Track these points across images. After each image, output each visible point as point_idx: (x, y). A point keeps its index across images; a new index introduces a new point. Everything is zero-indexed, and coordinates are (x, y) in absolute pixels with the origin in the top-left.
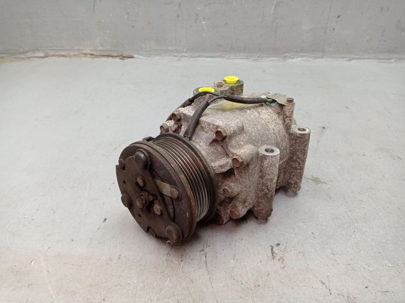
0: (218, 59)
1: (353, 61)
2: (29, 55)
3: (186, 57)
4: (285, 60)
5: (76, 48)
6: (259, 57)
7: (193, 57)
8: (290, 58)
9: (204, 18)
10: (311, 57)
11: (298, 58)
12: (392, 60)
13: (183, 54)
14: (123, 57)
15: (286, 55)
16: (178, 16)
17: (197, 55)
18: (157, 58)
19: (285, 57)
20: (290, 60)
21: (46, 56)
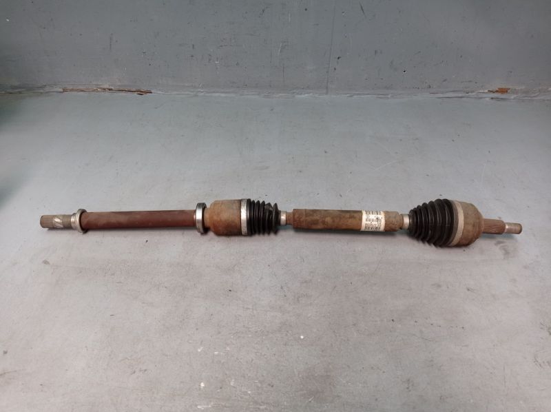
0: (233, 95)
1: (355, 96)
2: (47, 89)
3: (202, 92)
4: (294, 96)
5: (94, 83)
6: (269, 93)
7: (209, 93)
8: (298, 94)
9: (217, 59)
10: (317, 93)
11: (305, 94)
12: (389, 96)
13: (199, 90)
14: (141, 93)
15: (295, 91)
16: (192, 56)
17: (213, 90)
18: (175, 93)
19: (294, 93)
20: (299, 96)
21: (65, 90)
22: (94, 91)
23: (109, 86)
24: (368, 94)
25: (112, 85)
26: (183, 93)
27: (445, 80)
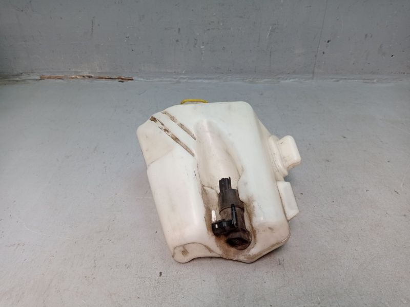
4: (279, 82)
5: (74, 70)
6: (254, 78)
8: (283, 79)
9: (203, 43)
10: (302, 78)
11: (291, 79)
13: (182, 76)
14: (122, 80)
16: (177, 41)
17: (196, 77)
18: (157, 79)
19: (279, 78)
20: (282, 82)
21: (42, 78)
22: (72, 78)
23: (89, 73)
24: (354, 79)
25: (92, 73)
26: (165, 79)
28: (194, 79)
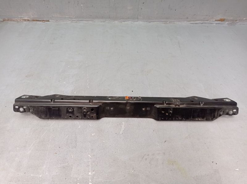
0: (90, 22)
1: (152, 23)
3: (75, 21)
4: (121, 23)
6: (109, 21)
7: (78, 21)
8: (123, 22)
9: (82, 3)
10: (133, 21)
11: (127, 21)
12: (168, 22)
13: (73, 19)
14: (44, 21)
15: (122, 20)
17: (80, 20)
18: (61, 21)
23: (28, 18)
24: (158, 22)
25: (29, 18)
26: (65, 21)
27: (195, 15)
28: (80, 21)
